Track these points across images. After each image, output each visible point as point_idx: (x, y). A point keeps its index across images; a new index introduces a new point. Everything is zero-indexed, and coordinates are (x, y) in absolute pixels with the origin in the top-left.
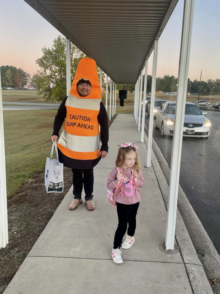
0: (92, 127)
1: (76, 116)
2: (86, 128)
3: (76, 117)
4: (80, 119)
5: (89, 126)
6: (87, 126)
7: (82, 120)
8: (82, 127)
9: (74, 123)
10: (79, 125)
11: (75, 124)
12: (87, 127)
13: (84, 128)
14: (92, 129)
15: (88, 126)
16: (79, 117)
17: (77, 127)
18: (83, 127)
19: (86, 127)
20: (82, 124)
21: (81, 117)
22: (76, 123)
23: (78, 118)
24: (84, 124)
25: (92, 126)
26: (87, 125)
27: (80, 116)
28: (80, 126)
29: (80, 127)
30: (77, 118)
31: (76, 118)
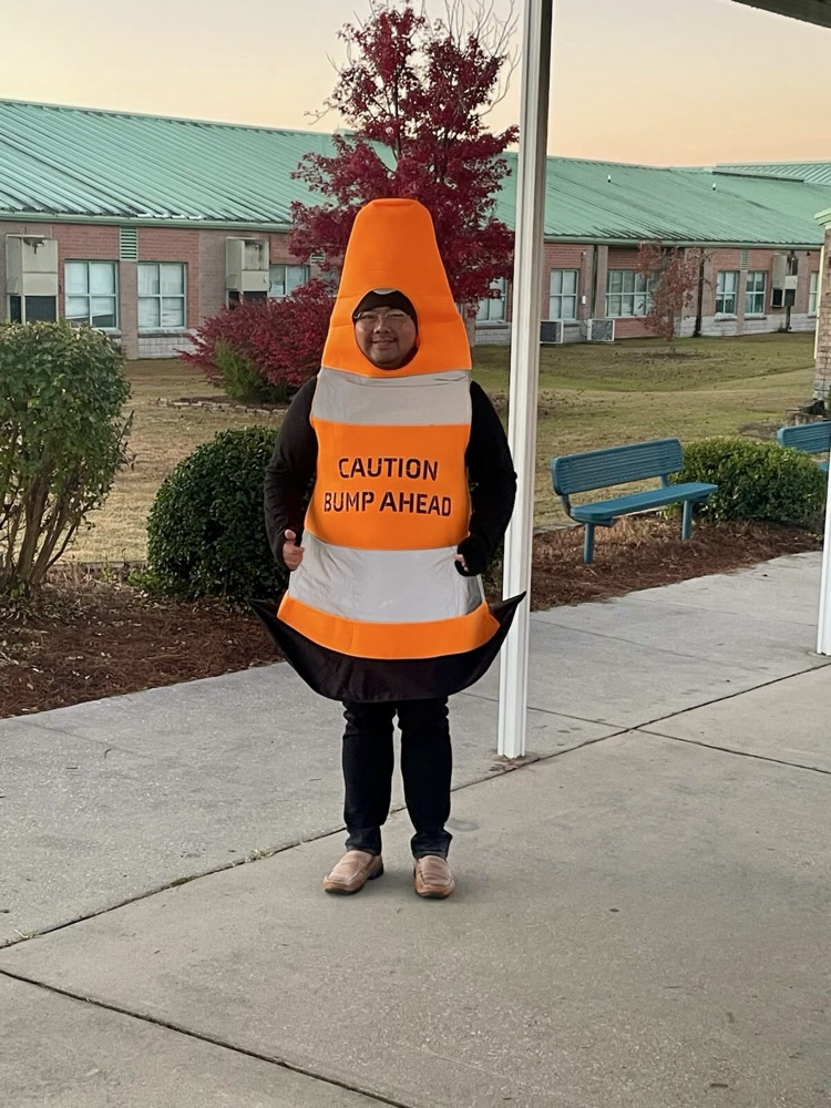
0: (447, 502)
1: (370, 461)
2: (419, 511)
3: (370, 467)
4: (390, 475)
5: (435, 498)
6: (424, 504)
7: (400, 475)
8: (401, 509)
9: (365, 494)
10: (388, 501)
11: (368, 497)
12: (426, 508)
13: (411, 510)
14: (446, 511)
15: (428, 501)
16: (385, 465)
17: (382, 509)
18: (406, 507)
19: (422, 508)
20: (402, 495)
21: (395, 465)
22: (372, 494)
23: (380, 468)
24: (412, 495)
25: (445, 499)
26: (422, 500)
27: (390, 461)
28: (392, 504)
29: (394, 509)
30: (374, 471)
31: (370, 473)
